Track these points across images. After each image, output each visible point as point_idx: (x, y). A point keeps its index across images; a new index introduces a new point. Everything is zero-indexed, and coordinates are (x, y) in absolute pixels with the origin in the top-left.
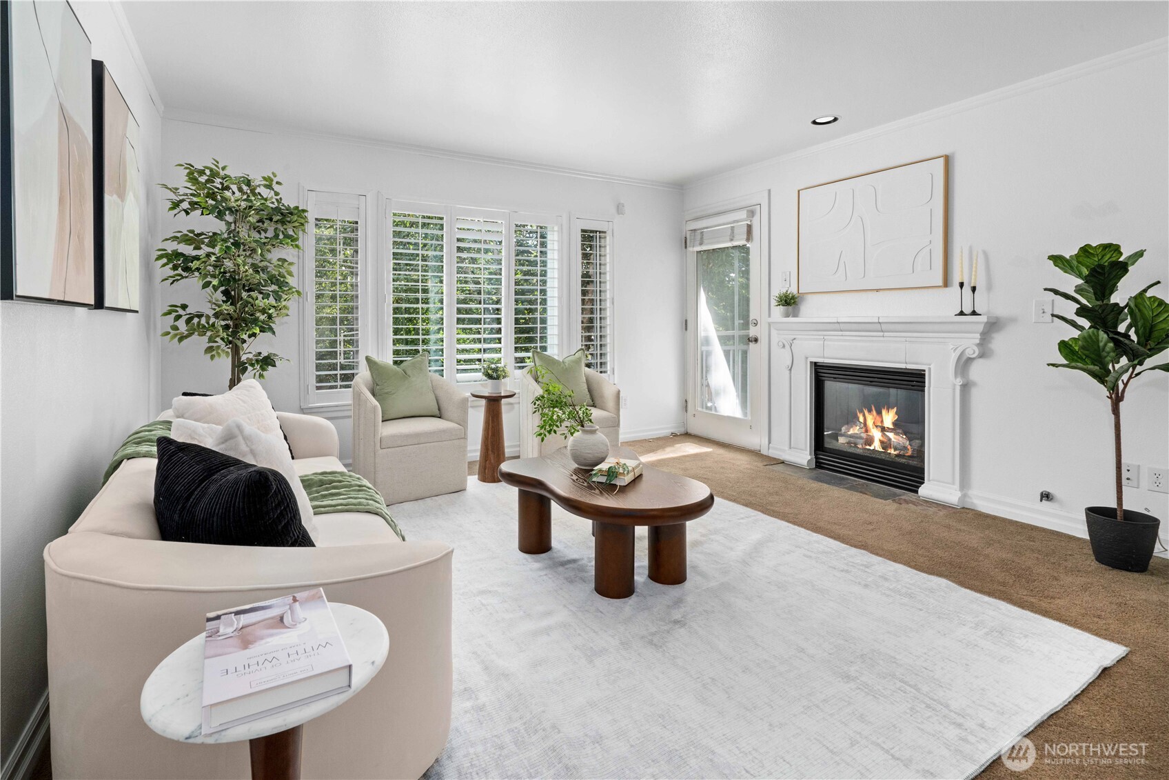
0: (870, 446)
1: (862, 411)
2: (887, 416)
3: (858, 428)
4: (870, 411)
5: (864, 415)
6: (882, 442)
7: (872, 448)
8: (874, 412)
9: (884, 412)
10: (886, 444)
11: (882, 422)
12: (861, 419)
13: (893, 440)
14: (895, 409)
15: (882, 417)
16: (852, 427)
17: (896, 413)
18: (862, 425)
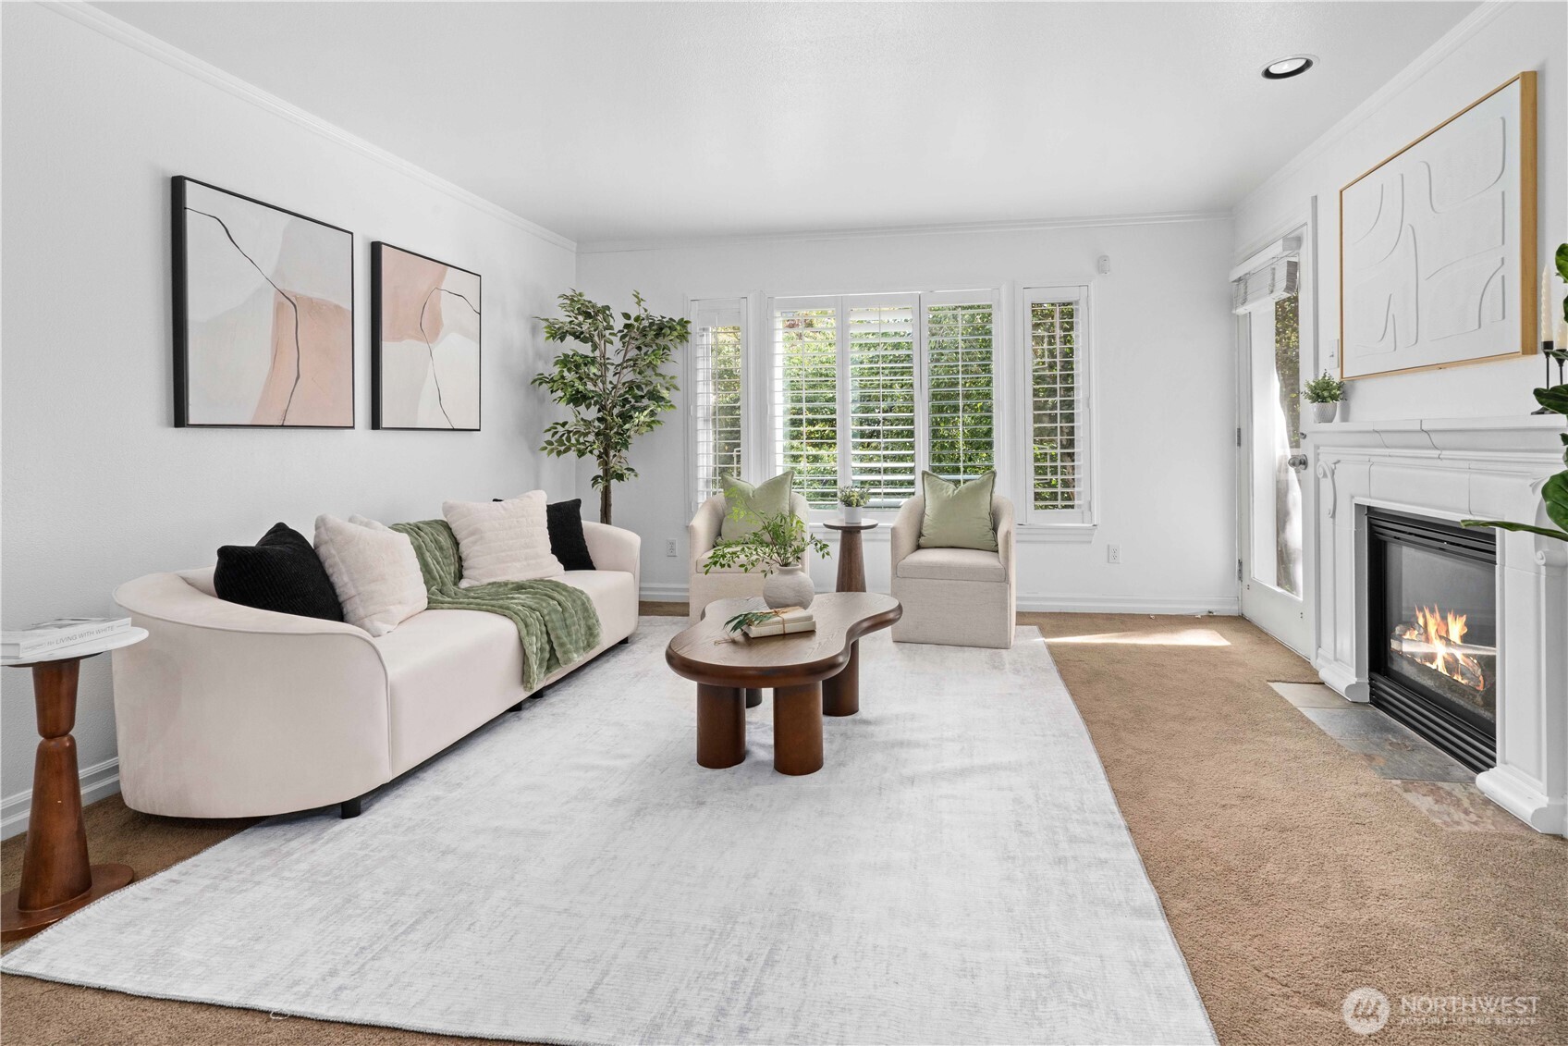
0: (1432, 663)
1: (1421, 610)
2: (1454, 625)
3: (1416, 632)
4: (1432, 612)
5: (1424, 617)
6: (1447, 663)
7: (1434, 667)
8: (1438, 615)
9: (1450, 618)
10: (1452, 665)
11: (1447, 632)
12: (1421, 621)
13: (1461, 662)
14: (1464, 618)
15: (1447, 625)
16: (1409, 629)
17: (1466, 624)
18: (1422, 631)
